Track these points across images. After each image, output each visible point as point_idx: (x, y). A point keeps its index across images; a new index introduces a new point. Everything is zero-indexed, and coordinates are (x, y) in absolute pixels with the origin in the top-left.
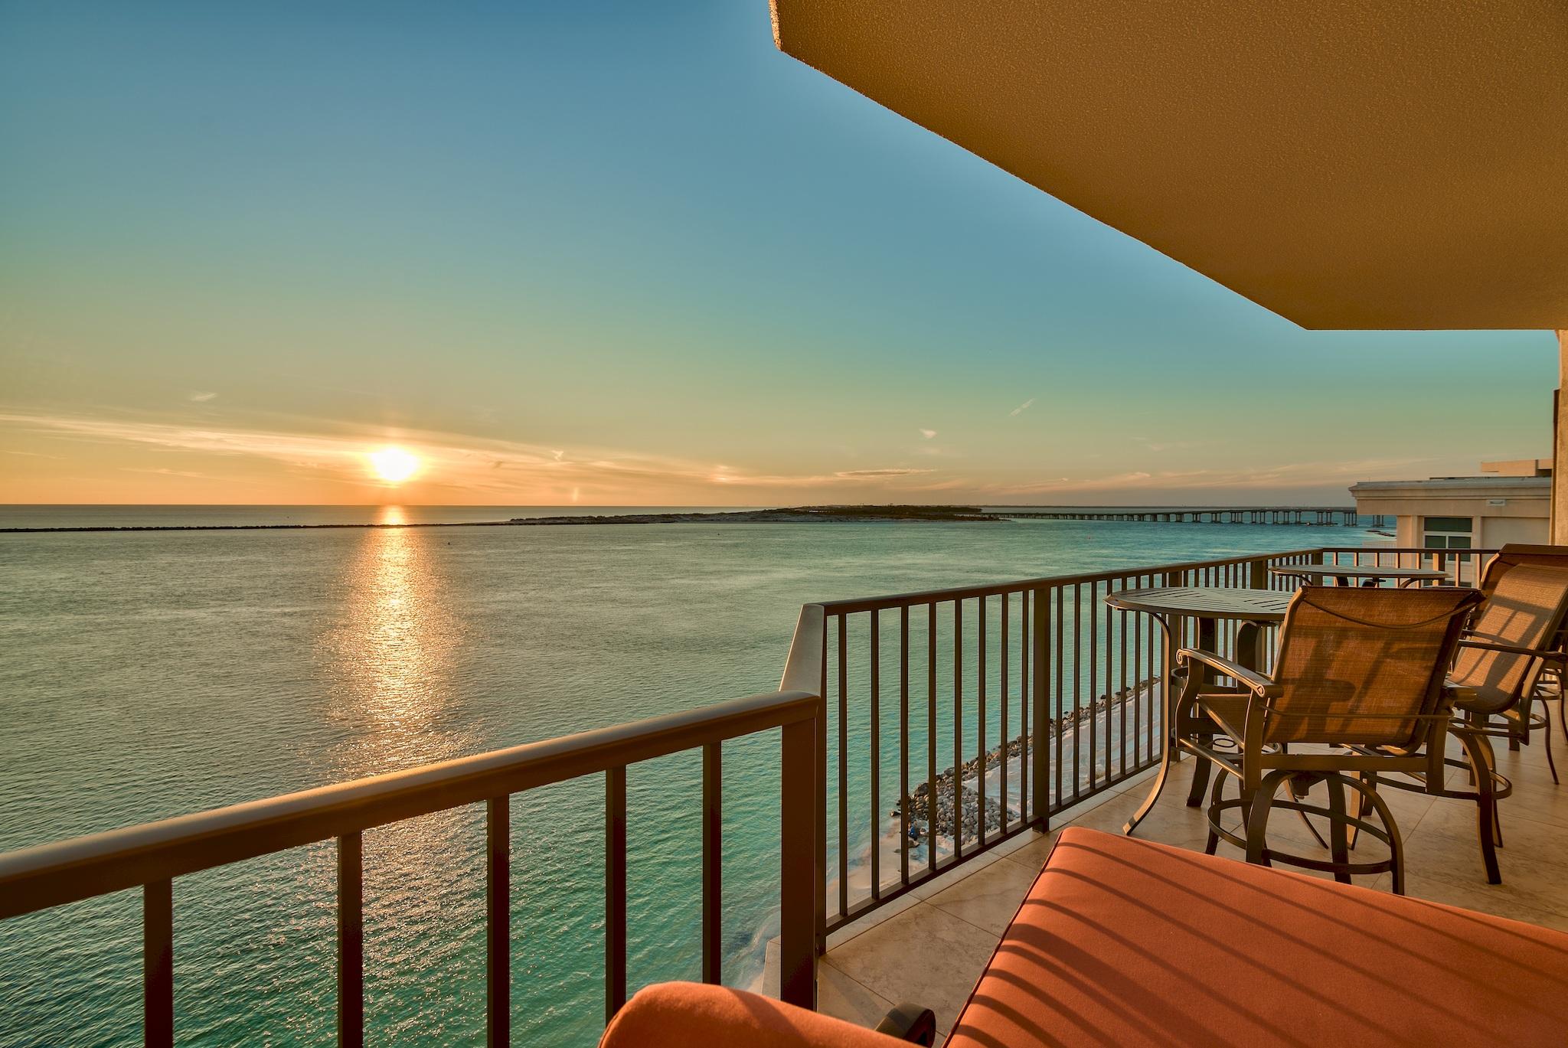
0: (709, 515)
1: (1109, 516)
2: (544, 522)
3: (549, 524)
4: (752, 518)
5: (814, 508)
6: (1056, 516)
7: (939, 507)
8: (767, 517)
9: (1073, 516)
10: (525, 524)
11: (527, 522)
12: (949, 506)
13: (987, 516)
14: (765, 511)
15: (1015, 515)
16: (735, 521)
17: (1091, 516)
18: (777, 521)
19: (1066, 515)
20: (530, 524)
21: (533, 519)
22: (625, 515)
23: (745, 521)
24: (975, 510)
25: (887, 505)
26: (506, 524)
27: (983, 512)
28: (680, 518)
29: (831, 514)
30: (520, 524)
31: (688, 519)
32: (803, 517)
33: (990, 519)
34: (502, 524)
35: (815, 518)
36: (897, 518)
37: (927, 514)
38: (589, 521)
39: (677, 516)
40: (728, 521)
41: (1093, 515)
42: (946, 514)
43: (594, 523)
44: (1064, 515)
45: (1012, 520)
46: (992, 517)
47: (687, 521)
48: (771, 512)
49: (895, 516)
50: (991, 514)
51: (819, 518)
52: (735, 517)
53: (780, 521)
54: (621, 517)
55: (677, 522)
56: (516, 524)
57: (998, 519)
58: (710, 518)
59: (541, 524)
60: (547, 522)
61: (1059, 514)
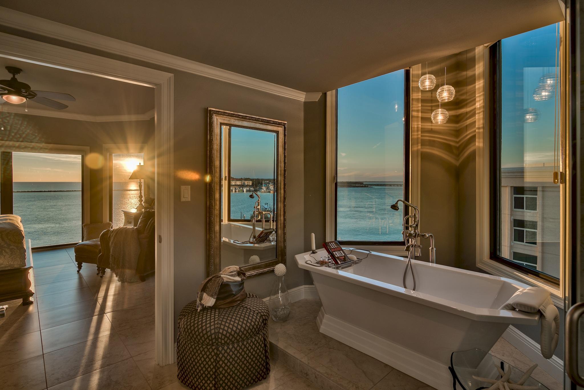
24: (361, 183)
27: (364, 184)
33: (365, 186)
45: (373, 187)
46: (366, 186)
57: (368, 187)
61: (392, 185)
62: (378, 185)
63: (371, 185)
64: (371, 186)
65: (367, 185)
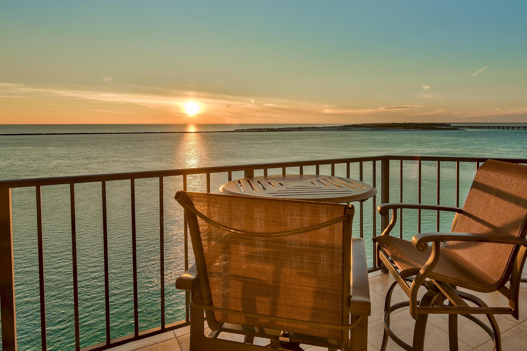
0: (321, 127)
1: (519, 128)
2: (248, 131)
3: (250, 132)
4: (338, 129)
5: (368, 124)
6: (489, 128)
7: (429, 124)
8: (345, 128)
9: (499, 128)
10: (240, 132)
11: (241, 131)
12: (434, 123)
13: (453, 128)
14: (345, 126)
15: (468, 127)
16: (331, 130)
17: (508, 128)
18: (350, 130)
19: (495, 127)
20: (242, 132)
21: (243, 129)
22: (283, 128)
23: (335, 130)
24: (448, 125)
25: (403, 123)
26: (232, 132)
27: (451, 126)
28: (306, 129)
29: (376, 127)
30: (238, 132)
31: (310, 129)
32: (362, 128)
33: (455, 129)
34: (231, 132)
35: (368, 129)
36: (408, 129)
37: (422, 127)
38: (267, 130)
39: (305, 128)
40: (327, 130)
41: (510, 127)
42: (432, 126)
43: (269, 131)
44: (493, 127)
47: (309, 130)
48: (348, 126)
49: (407, 128)
50: (455, 127)
51: (370, 129)
52: (330, 128)
53: (352, 130)
54: (280, 129)
55: (305, 131)
56: (236, 132)
57: (458, 129)
58: (320, 129)
59: (247, 132)
60: (249, 131)
61: (491, 127)
62: (471, 127)
63: (464, 127)
64: (464, 129)
65: (457, 127)
